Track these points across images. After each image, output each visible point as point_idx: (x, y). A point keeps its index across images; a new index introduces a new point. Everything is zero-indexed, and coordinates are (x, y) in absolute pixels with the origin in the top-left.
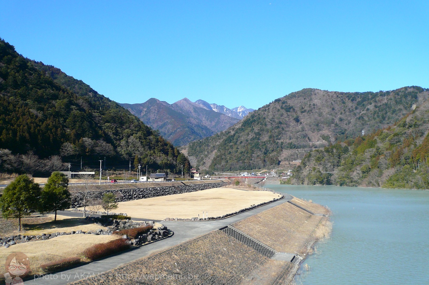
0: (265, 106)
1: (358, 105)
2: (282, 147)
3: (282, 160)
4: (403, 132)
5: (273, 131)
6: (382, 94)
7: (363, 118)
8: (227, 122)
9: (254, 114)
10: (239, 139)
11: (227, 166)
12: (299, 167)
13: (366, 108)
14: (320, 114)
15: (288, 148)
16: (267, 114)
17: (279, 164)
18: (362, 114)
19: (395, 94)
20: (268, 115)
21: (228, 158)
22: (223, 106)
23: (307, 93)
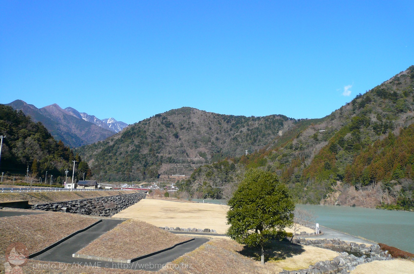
0: (146, 120)
1: (232, 126)
2: (162, 161)
3: (161, 174)
4: (290, 154)
5: (153, 145)
6: (253, 119)
7: (237, 139)
8: (98, 132)
9: (134, 127)
10: (118, 150)
11: (106, 177)
12: (189, 181)
13: (240, 130)
14: (199, 133)
15: (167, 162)
16: (147, 128)
17: (158, 177)
18: (236, 136)
19: (265, 121)
20: (149, 129)
21: (107, 168)
22: (93, 116)
23: (186, 112)
